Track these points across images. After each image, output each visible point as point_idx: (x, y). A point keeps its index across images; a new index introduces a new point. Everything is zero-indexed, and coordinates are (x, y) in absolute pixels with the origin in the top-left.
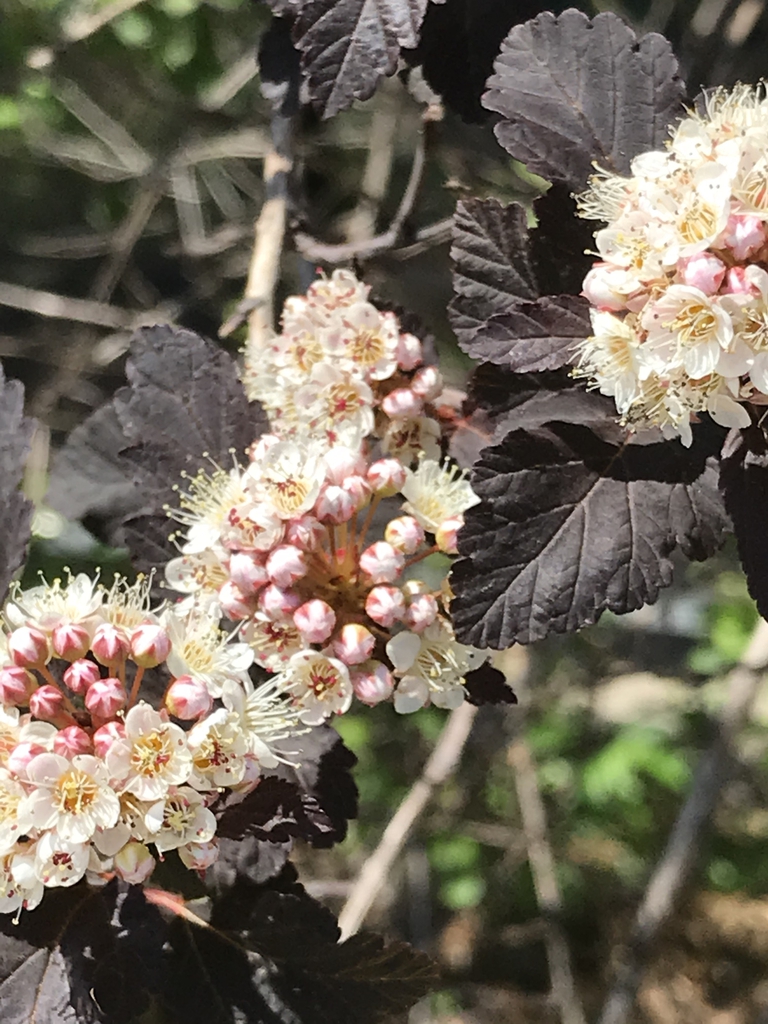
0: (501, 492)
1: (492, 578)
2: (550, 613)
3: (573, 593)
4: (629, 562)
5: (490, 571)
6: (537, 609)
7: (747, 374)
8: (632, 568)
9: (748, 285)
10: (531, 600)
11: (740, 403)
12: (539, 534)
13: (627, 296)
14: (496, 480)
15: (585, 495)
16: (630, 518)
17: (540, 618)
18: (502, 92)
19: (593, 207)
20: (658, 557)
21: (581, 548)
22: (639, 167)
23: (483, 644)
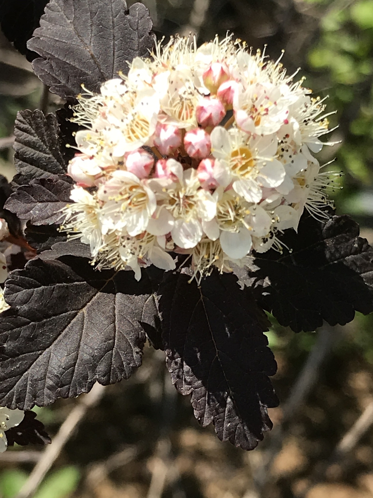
0: (25, 302)
1: (19, 360)
2: (57, 384)
3: (73, 371)
4: (112, 350)
5: (18, 355)
6: (50, 382)
7: (170, 233)
8: (114, 354)
9: (169, 173)
10: (45, 375)
11: (167, 252)
12: (51, 330)
13: (94, 176)
14: (22, 294)
15: (86, 305)
16: (115, 321)
17: (51, 388)
18: (41, 39)
19: (81, 115)
20: (132, 347)
21: (80, 340)
22: (106, 88)
23: (13, 406)
